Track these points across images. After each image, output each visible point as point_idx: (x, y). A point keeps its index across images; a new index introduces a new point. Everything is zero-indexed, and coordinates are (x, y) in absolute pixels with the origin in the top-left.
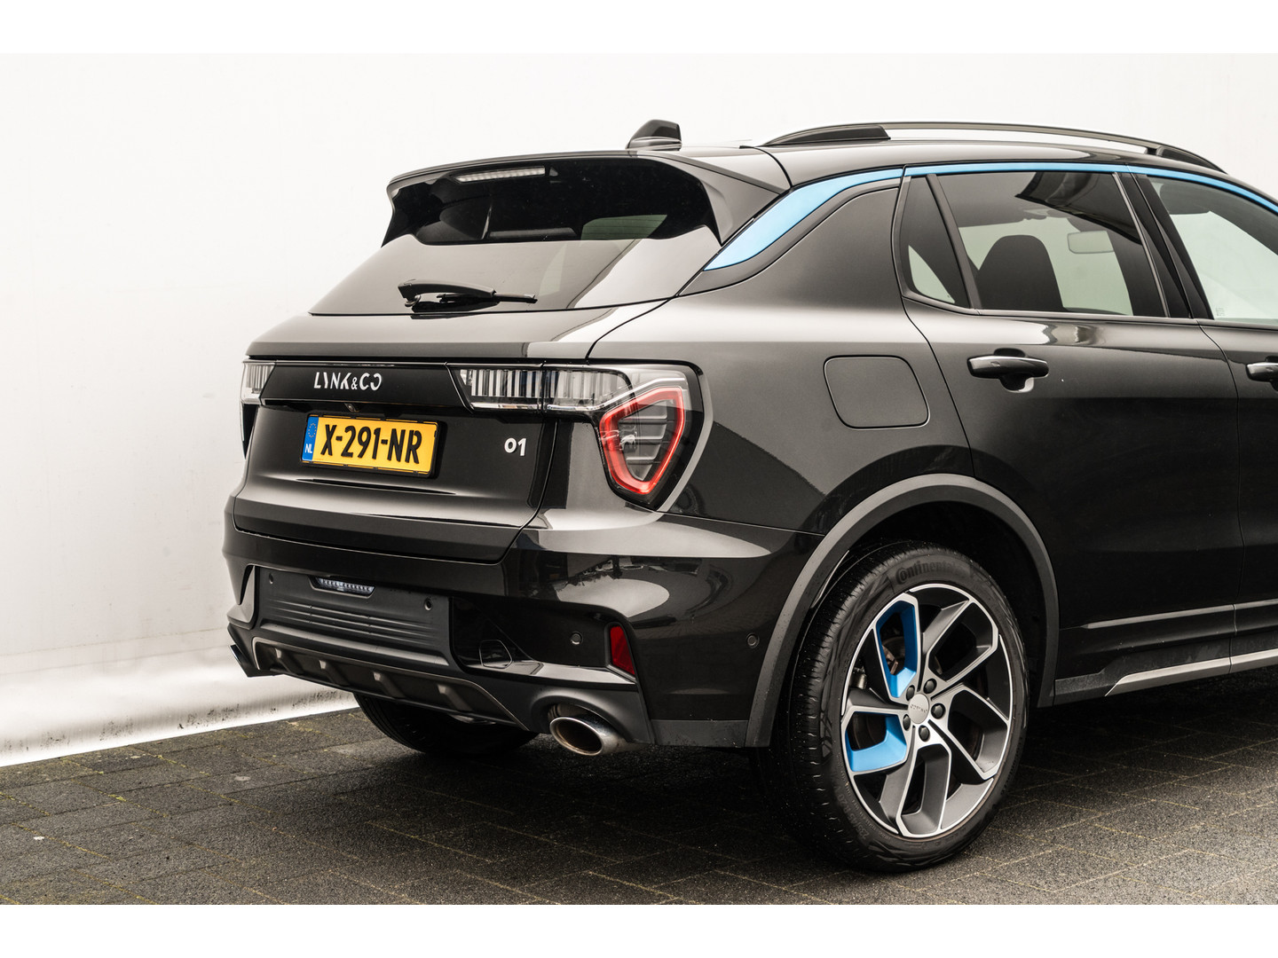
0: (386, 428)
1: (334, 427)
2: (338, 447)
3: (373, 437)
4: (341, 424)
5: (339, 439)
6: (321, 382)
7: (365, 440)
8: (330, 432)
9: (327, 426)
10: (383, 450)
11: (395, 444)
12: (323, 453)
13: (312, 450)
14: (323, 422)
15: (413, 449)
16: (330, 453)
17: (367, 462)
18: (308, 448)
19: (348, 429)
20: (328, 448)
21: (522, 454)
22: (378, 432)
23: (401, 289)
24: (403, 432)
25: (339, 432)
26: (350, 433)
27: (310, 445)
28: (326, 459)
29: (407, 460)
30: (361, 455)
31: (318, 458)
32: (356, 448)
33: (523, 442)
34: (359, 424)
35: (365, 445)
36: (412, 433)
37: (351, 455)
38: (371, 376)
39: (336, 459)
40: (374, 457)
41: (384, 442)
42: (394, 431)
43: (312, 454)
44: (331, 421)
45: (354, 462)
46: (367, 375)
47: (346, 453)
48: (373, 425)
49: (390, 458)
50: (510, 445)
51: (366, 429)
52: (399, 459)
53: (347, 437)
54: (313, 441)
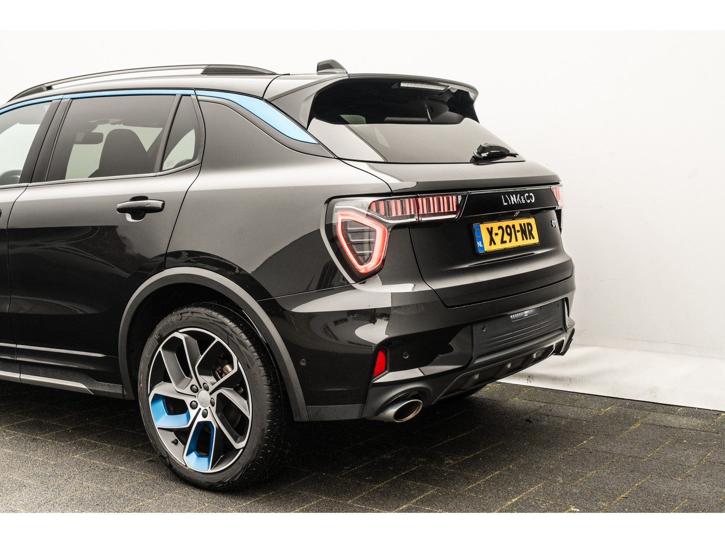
1: (492, 228)
2: (497, 239)
3: (513, 230)
4: (495, 225)
5: (497, 234)
6: (506, 201)
7: (509, 231)
8: (490, 232)
9: (488, 229)
10: (519, 235)
11: (523, 232)
12: (491, 244)
13: (482, 244)
14: (484, 227)
15: (530, 232)
16: (495, 244)
17: (514, 244)
18: (479, 244)
20: (492, 241)
22: (514, 226)
24: (524, 224)
25: (495, 231)
26: (501, 229)
27: (480, 242)
28: (493, 248)
29: (530, 239)
30: (510, 241)
31: (488, 248)
32: (506, 238)
34: (504, 224)
35: (510, 235)
36: (527, 224)
37: (506, 242)
38: (529, 195)
39: (499, 246)
40: (517, 240)
41: (518, 231)
42: (520, 225)
43: (483, 247)
44: (489, 225)
45: (508, 245)
46: (527, 194)
47: (503, 242)
48: (510, 223)
49: (523, 239)
51: (508, 226)
52: (527, 239)
53: (500, 232)
54: (481, 240)
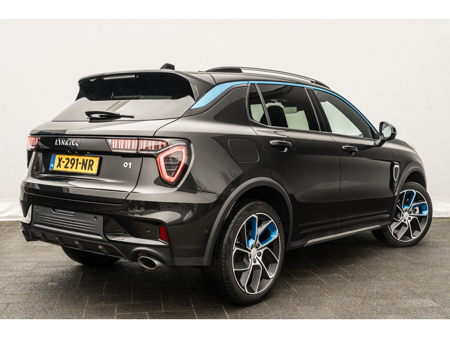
0: (81, 159)
1: (62, 158)
2: (63, 165)
3: (76, 162)
4: (64, 157)
5: (63, 162)
6: (58, 142)
7: (73, 163)
8: (60, 160)
9: (59, 158)
10: (80, 166)
11: (84, 164)
12: (57, 167)
13: (53, 166)
14: (57, 157)
15: (90, 166)
16: (60, 167)
17: (74, 170)
18: (52, 165)
19: (66, 159)
20: (59, 165)
21: (130, 168)
22: (78, 160)
23: (86, 113)
24: (87, 160)
25: (63, 160)
26: (67, 160)
27: (53, 164)
28: (59, 169)
29: (88, 169)
30: (71, 168)
31: (55, 168)
32: (69, 165)
33: (130, 164)
34: (70, 157)
36: (90, 160)
37: (68, 168)
39: (62, 169)
40: (76, 168)
41: (80, 163)
42: (84, 160)
43: (53, 167)
44: (60, 156)
45: (69, 170)
47: (66, 167)
48: (76, 158)
49: (82, 169)
50: (126, 164)
51: (73, 159)
52: (85, 169)
53: (66, 161)
54: (54, 163)
